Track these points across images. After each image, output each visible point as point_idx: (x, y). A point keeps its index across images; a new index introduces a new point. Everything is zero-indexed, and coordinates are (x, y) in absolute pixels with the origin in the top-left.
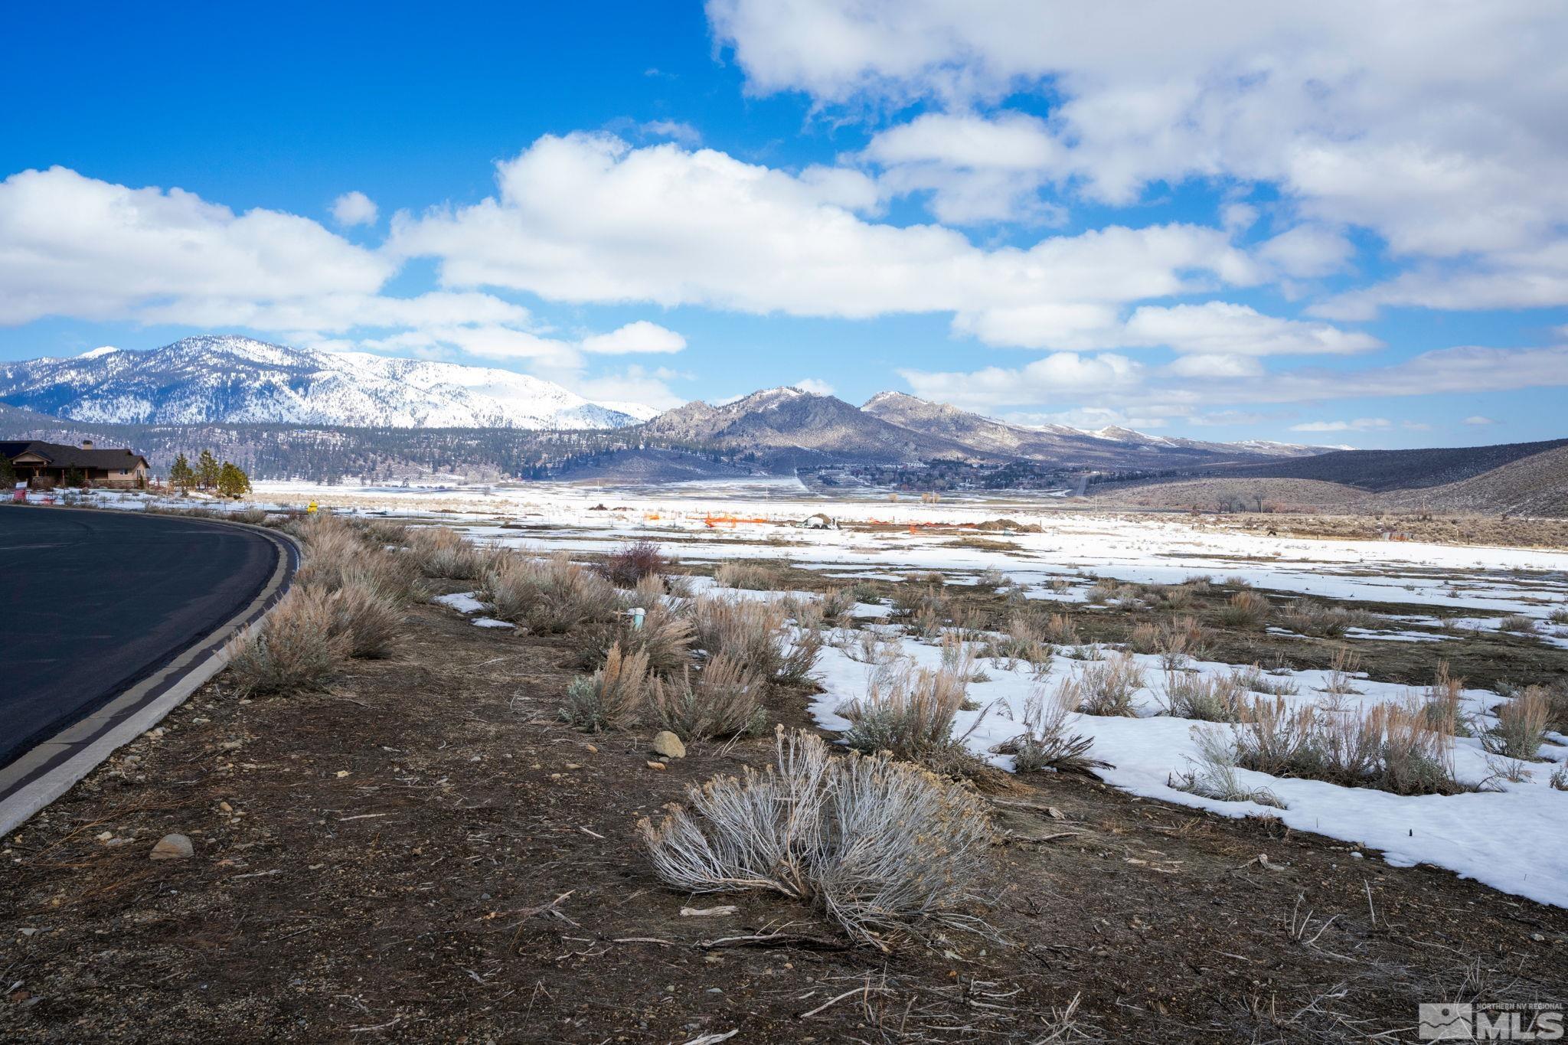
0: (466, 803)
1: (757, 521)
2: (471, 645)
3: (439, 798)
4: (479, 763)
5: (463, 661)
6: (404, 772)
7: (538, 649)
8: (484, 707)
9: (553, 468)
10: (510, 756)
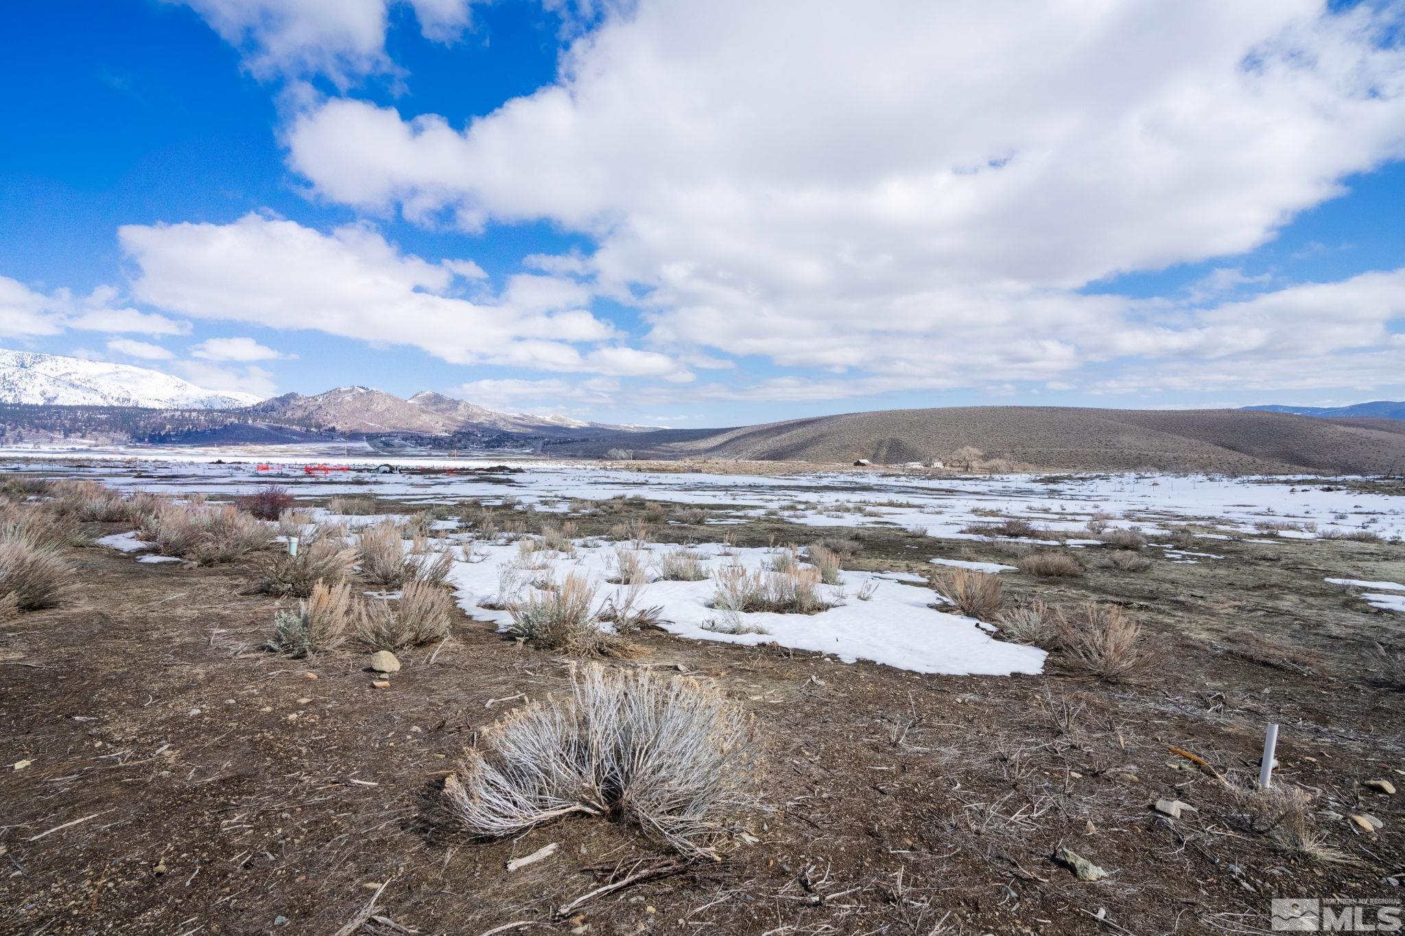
0: (201, 773)
1: (342, 469)
2: (144, 582)
3: (165, 773)
4: (200, 716)
5: (141, 600)
6: (109, 746)
7: (212, 579)
8: (181, 646)
9: (176, 435)
10: (232, 701)
